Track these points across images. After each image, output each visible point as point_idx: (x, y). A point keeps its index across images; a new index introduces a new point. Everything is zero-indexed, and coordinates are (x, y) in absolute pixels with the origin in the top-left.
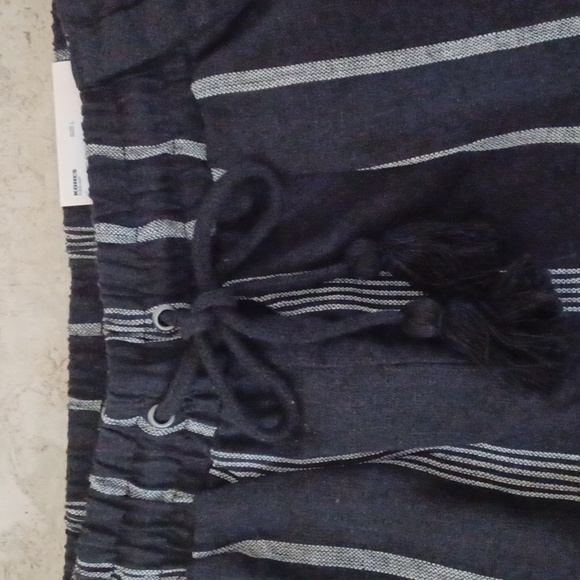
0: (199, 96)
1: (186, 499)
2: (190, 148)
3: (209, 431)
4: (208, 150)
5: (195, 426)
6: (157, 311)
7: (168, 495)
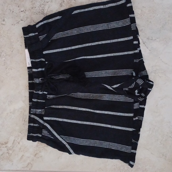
0: (44, 53)
1: (44, 101)
2: (43, 60)
3: (46, 93)
4: (45, 60)
5: (45, 93)
6: (40, 79)
7: (42, 101)
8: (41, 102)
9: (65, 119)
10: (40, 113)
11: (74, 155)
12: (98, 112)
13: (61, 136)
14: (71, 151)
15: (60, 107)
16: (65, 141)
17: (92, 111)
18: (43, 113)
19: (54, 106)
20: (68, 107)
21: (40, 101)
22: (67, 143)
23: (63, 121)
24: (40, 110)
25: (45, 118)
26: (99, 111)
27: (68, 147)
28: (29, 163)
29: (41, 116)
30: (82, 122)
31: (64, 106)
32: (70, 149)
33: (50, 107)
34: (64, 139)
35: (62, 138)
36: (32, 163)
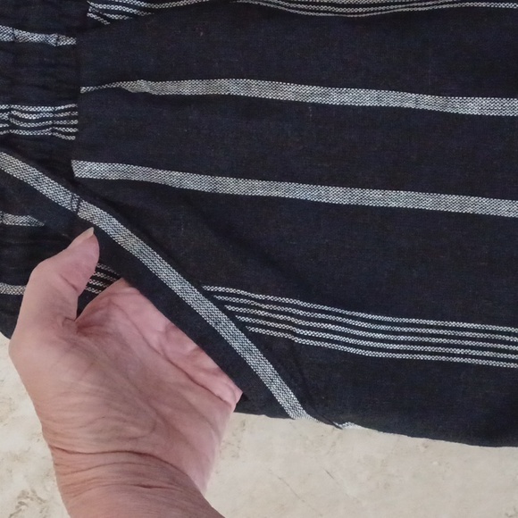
1: (70, 41)
7: (52, 39)
8: (43, 45)
9: (232, 180)
10: (47, 132)
11: (303, 426)
12: (476, 112)
13: (208, 288)
14: (285, 396)
15: (189, 88)
16: (242, 326)
17: (428, 102)
18: (68, 133)
19: (143, 86)
20: (249, 87)
21: (36, 38)
22: (254, 338)
23: (221, 190)
24: (46, 110)
25: (86, 169)
26: (485, 102)
27: (259, 372)
28: (24, 494)
29: (53, 158)
30: (357, 191)
31: (219, 82)
32: (278, 381)
33: (120, 89)
34: (229, 308)
35: (221, 305)
36: (43, 497)
